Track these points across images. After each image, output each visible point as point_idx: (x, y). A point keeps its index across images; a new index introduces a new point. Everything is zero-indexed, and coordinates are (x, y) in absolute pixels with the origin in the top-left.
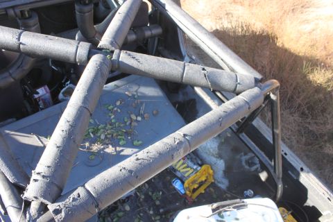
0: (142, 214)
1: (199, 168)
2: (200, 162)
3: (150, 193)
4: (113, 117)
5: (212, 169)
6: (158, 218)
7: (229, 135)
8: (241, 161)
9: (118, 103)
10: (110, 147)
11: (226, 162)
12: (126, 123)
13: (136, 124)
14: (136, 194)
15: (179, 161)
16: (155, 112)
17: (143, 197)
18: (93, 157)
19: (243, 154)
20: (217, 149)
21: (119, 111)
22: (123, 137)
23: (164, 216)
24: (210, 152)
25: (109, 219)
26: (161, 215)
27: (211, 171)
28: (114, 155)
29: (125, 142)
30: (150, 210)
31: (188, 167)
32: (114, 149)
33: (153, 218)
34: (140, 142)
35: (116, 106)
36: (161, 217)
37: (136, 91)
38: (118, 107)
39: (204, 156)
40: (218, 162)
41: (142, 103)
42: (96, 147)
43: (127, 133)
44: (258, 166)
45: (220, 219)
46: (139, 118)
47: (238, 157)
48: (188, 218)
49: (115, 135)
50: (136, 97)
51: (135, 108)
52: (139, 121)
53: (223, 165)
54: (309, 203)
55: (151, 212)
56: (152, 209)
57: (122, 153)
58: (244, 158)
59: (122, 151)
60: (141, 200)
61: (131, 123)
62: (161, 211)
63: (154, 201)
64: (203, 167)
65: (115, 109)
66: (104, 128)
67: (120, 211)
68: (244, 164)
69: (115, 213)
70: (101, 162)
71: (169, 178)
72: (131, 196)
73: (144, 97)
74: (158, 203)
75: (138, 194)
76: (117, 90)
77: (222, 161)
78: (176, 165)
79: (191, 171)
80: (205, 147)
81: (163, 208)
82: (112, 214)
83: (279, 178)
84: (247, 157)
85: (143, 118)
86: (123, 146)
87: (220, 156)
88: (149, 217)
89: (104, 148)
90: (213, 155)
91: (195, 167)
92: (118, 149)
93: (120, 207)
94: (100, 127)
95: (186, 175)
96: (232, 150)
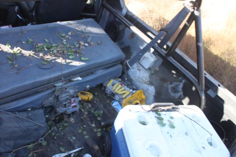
0: (85, 126)
1: (134, 91)
2: (134, 87)
3: (93, 111)
4: (65, 41)
5: (144, 95)
6: (99, 130)
7: (157, 69)
8: (167, 89)
9: (70, 34)
10: (61, 58)
11: (156, 88)
12: (75, 46)
13: (84, 48)
14: (80, 110)
15: (117, 86)
16: (99, 42)
17: (86, 113)
18: (46, 63)
19: (169, 83)
20: (148, 78)
21: (70, 38)
22: (73, 54)
23: (104, 129)
24: (143, 80)
25: (55, 128)
26: (102, 127)
27: (144, 97)
28: (63, 64)
29: (74, 57)
30: (92, 124)
31: (125, 90)
32: (64, 60)
33: (95, 130)
34: (86, 59)
35: (68, 35)
36: (102, 130)
37: (85, 29)
38: (69, 36)
39: (138, 84)
40: (150, 88)
41: (89, 37)
42: (48, 57)
43: (76, 52)
44: (181, 93)
45: (157, 116)
46: (86, 45)
47: (165, 85)
48: (130, 111)
49: (65, 52)
50: (84, 32)
51: (83, 38)
52: (86, 46)
53: (154, 90)
54: (225, 118)
55: (93, 125)
56: (94, 122)
57: (71, 64)
58: (170, 86)
59: (71, 62)
60: (85, 115)
61: (79, 47)
62: (103, 124)
63: (96, 118)
64: (138, 91)
65: (67, 37)
66: (57, 46)
67: (66, 122)
68: (170, 91)
69: (61, 123)
70: (51, 68)
71: (108, 101)
72: (76, 112)
73: (91, 33)
74: (99, 119)
75: (82, 110)
76: (69, 26)
77: (153, 87)
78: (114, 90)
79: (128, 93)
80: (138, 77)
81: (103, 121)
82: (58, 125)
83: (202, 90)
84: (172, 86)
85: (90, 45)
86: (72, 59)
87: (151, 83)
88: (91, 129)
89: (56, 59)
90: (145, 83)
91: (131, 90)
92: (68, 61)
93: (66, 119)
94: (53, 45)
95: (124, 96)
96: (160, 80)
